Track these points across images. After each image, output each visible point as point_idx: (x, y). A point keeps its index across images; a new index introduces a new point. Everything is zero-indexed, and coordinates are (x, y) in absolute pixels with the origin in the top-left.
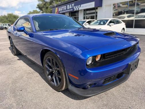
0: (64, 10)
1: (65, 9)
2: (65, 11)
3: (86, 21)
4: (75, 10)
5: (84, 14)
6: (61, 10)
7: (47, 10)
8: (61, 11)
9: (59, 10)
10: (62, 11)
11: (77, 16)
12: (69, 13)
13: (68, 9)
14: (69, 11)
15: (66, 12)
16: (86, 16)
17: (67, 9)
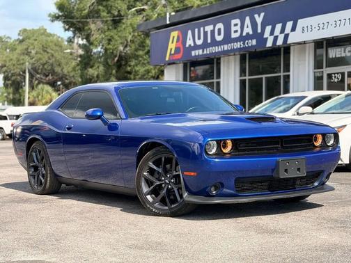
0: (215, 43)
1: (219, 38)
2: (216, 49)
3: (304, 98)
4: (269, 44)
5: (318, 65)
6: (199, 42)
7: (113, 33)
8: (196, 47)
9: (190, 42)
10: (205, 45)
11: (282, 74)
12: (243, 58)
13: (236, 40)
14: (240, 49)
15: (226, 53)
16: (327, 71)
17: (228, 39)
